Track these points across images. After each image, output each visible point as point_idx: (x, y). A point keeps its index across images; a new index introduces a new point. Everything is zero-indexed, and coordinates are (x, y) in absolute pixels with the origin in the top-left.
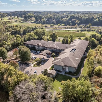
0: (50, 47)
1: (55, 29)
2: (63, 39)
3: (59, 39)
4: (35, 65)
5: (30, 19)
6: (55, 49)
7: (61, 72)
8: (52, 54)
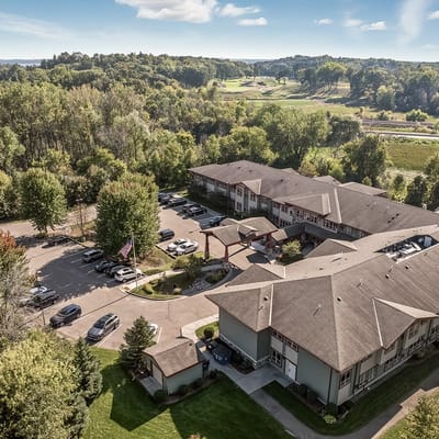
0: (297, 208)
1: (424, 131)
2: (417, 180)
3: (399, 180)
4: (150, 288)
5: (327, 88)
6: (320, 224)
7: (244, 366)
8: (285, 248)
